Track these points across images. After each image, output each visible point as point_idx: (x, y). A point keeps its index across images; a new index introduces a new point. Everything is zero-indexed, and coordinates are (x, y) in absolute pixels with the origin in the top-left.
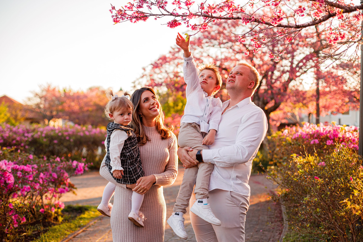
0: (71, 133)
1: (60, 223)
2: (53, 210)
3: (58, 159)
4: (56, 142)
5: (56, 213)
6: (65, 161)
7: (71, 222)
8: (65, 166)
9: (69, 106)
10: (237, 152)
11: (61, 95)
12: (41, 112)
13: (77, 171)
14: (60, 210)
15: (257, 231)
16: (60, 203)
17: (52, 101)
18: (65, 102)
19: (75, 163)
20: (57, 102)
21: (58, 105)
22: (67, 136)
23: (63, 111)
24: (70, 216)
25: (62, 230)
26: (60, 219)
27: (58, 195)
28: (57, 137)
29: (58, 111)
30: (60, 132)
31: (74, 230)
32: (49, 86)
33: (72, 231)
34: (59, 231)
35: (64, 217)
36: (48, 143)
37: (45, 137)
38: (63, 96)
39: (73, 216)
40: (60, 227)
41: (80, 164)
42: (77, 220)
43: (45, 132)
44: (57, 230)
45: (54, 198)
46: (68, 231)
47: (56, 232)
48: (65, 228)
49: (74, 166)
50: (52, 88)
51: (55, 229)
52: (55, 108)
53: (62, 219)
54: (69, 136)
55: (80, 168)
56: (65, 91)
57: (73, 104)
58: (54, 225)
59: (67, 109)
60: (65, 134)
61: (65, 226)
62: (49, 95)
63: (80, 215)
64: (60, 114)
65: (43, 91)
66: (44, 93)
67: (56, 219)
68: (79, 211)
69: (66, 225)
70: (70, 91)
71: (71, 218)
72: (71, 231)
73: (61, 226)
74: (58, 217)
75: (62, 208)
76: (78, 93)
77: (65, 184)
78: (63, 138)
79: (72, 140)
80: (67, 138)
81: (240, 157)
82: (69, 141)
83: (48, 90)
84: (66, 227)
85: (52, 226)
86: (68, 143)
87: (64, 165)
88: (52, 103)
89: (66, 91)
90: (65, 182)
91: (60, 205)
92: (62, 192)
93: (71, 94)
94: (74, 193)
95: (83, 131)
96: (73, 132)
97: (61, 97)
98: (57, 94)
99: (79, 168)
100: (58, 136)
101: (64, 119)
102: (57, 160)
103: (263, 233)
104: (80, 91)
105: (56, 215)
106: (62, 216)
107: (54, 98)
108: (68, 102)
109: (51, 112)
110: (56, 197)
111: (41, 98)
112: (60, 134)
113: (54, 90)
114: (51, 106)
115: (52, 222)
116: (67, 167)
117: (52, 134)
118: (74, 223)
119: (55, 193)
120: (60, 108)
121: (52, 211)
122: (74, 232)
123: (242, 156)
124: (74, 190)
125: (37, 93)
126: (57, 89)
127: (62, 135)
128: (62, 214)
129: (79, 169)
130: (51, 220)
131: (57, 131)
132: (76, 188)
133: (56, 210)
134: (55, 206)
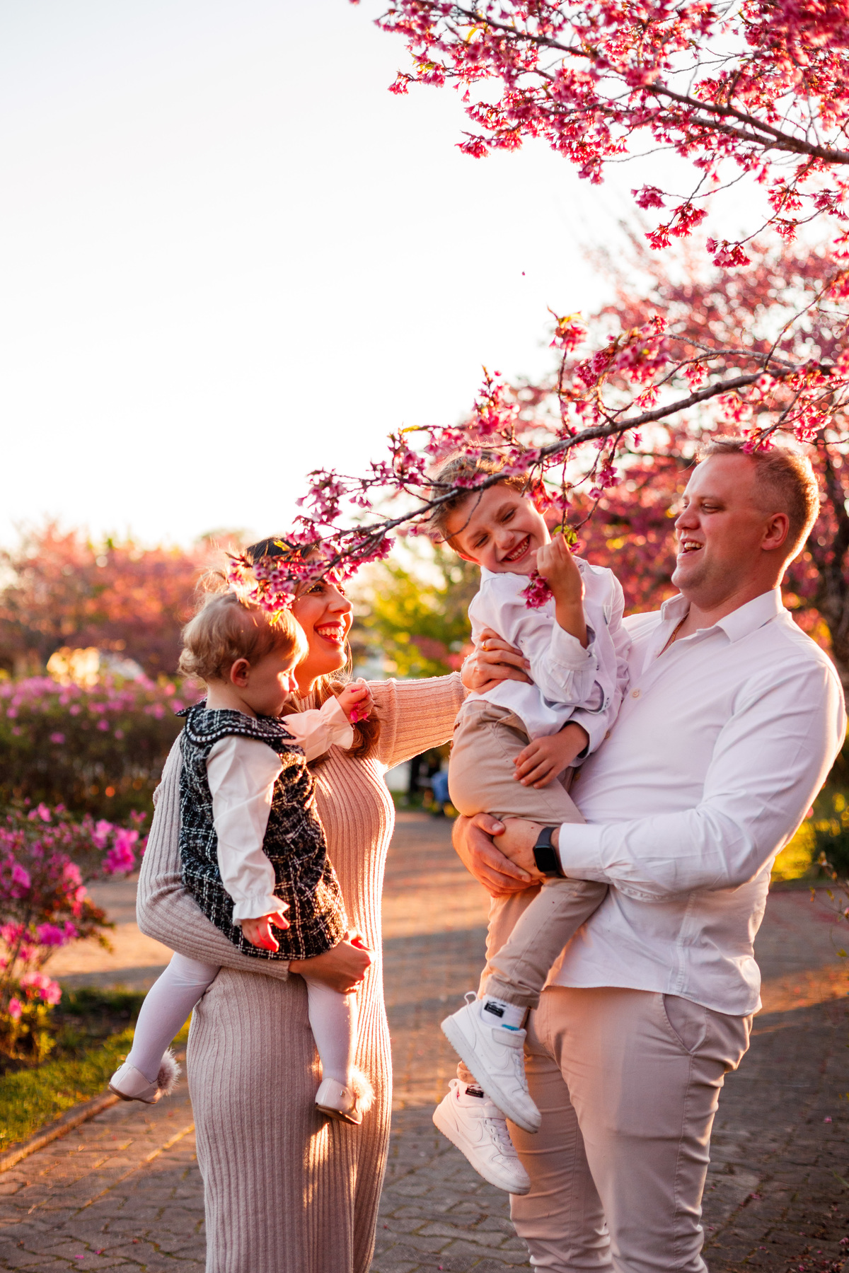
0: (117, 707)
1: (41, 1059)
2: (15, 1007)
3: (44, 813)
4: (57, 738)
5: (25, 1019)
6: (67, 821)
7: (82, 1059)
8: (65, 840)
9: (125, 602)
10: (707, 844)
11: (94, 558)
12: (17, 623)
13: (110, 862)
14: (41, 1010)
15: (809, 1122)
16: (45, 984)
17: (63, 580)
18: (110, 586)
19: (103, 830)
20: (79, 587)
21: (80, 598)
22: (100, 717)
23: (101, 619)
24: (83, 1031)
25: (44, 1089)
26: (45, 1043)
27: (36, 952)
28: (64, 722)
29: (79, 619)
30: (75, 701)
31: (92, 1093)
32: (52, 527)
33: (84, 1093)
34: (33, 1092)
35: (59, 1035)
36: (28, 743)
37: (19, 721)
38: (102, 563)
39: (94, 1032)
40: (37, 1076)
41: (122, 834)
42: (106, 1050)
43: (18, 701)
44: (24, 1090)
45: (20, 963)
46: (65, 1093)
47: (17, 1096)
48: (56, 1082)
49: (97, 840)
50: (62, 531)
51: (18, 1086)
52: (69, 610)
53: (52, 1043)
54: (110, 716)
55: (123, 849)
56: (110, 543)
57: (138, 594)
58: (16, 1066)
59: (116, 613)
60: (96, 710)
61: (57, 1074)
62: (51, 559)
63: (120, 1032)
64: (91, 630)
65: (27, 543)
66: (32, 553)
67: (27, 1043)
68: (124, 1014)
69: (63, 1071)
70: (131, 544)
71: (87, 1042)
72: (79, 1095)
73: (43, 1073)
74: (35, 1037)
75: (52, 1001)
76: (158, 551)
77: (67, 909)
78: (85, 726)
79: (119, 734)
80: (103, 726)
81: (718, 866)
82: (108, 735)
83: (47, 543)
84: (61, 1077)
85: (8, 1071)
86: (104, 745)
87: (63, 835)
88: (60, 591)
89: (115, 545)
90: (70, 901)
91: (43, 991)
92: (52, 940)
93: (135, 556)
94: (102, 942)
95: (165, 701)
96: (126, 704)
97: (95, 565)
98: (82, 558)
99: (117, 849)
100: (68, 717)
101: (107, 652)
102: (39, 817)
103: (836, 1131)
104: (167, 547)
105: (25, 1029)
106: (52, 1034)
107: (68, 571)
108: (119, 585)
109: (57, 623)
110: (27, 961)
111: (20, 568)
112: (75, 710)
113: (69, 540)
114: (56, 601)
115: (12, 1055)
116: (74, 845)
117: (46, 708)
118: (92, 1064)
119: (24, 947)
120: (90, 607)
121: (10, 1015)
122: (88, 1098)
123: (728, 859)
124: (105, 933)
125: (8, 551)
126: (80, 539)
127: (84, 714)
128: (53, 1026)
129: (119, 856)
130: (7, 1046)
131: (65, 700)
132: (111, 926)
133: (27, 1009)
134: (24, 994)
